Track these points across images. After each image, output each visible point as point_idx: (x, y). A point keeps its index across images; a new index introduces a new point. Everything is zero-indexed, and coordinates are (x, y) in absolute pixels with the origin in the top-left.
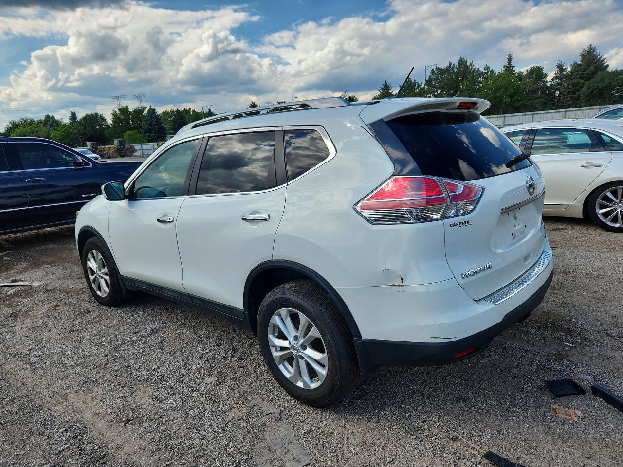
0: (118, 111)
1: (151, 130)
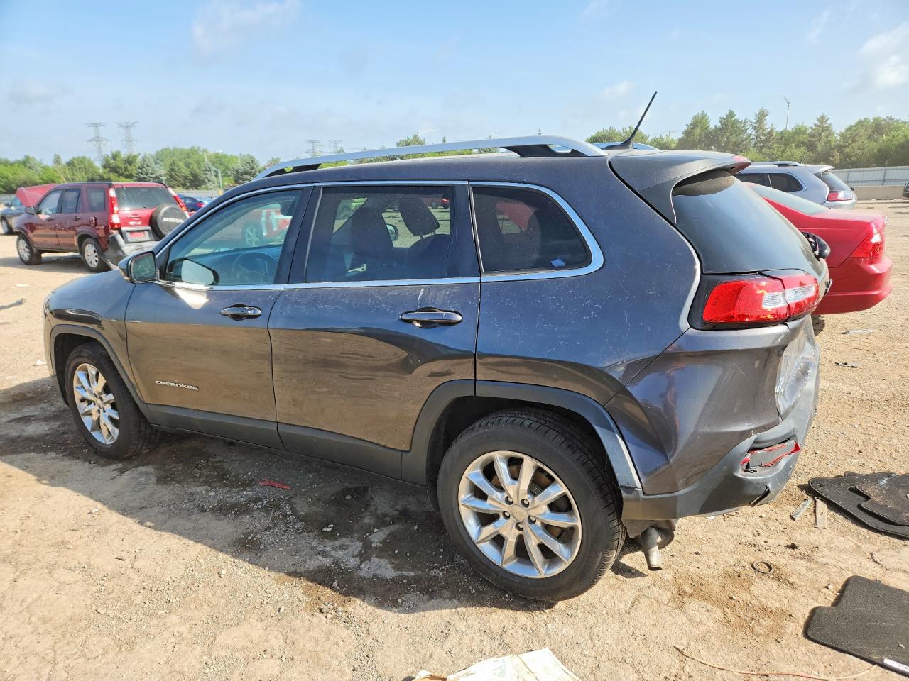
0: (110, 155)
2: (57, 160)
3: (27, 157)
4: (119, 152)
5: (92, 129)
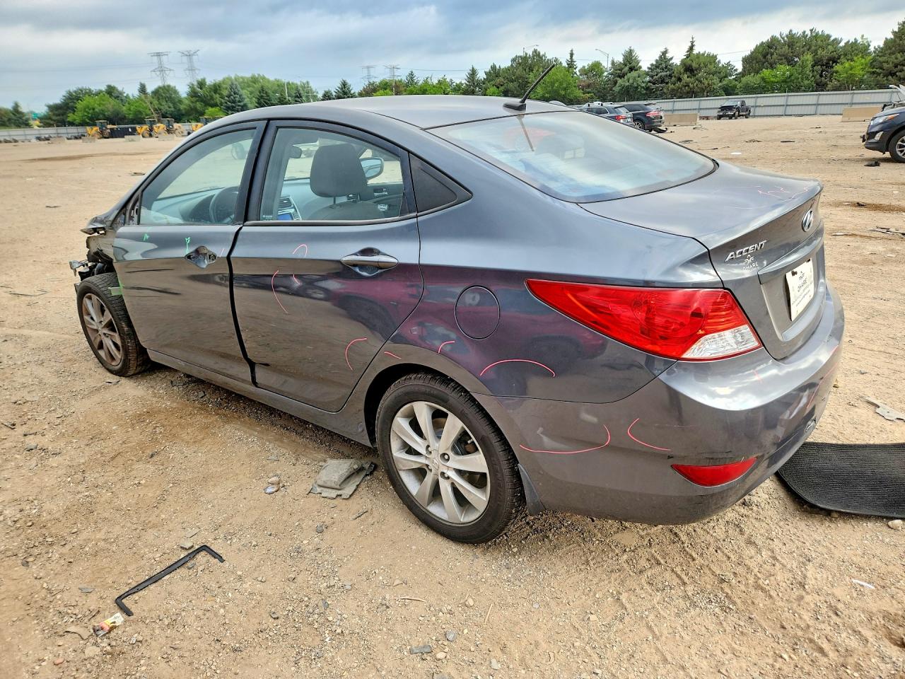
1: (233, 107)
2: (143, 89)
3: (109, 87)
4: (204, 80)
5: (155, 58)
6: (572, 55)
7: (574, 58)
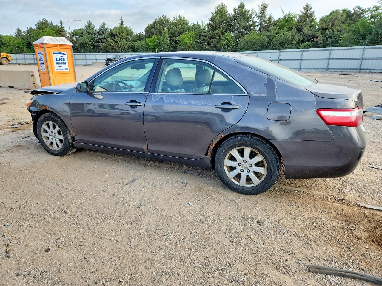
6: (61, 23)
7: (63, 25)
